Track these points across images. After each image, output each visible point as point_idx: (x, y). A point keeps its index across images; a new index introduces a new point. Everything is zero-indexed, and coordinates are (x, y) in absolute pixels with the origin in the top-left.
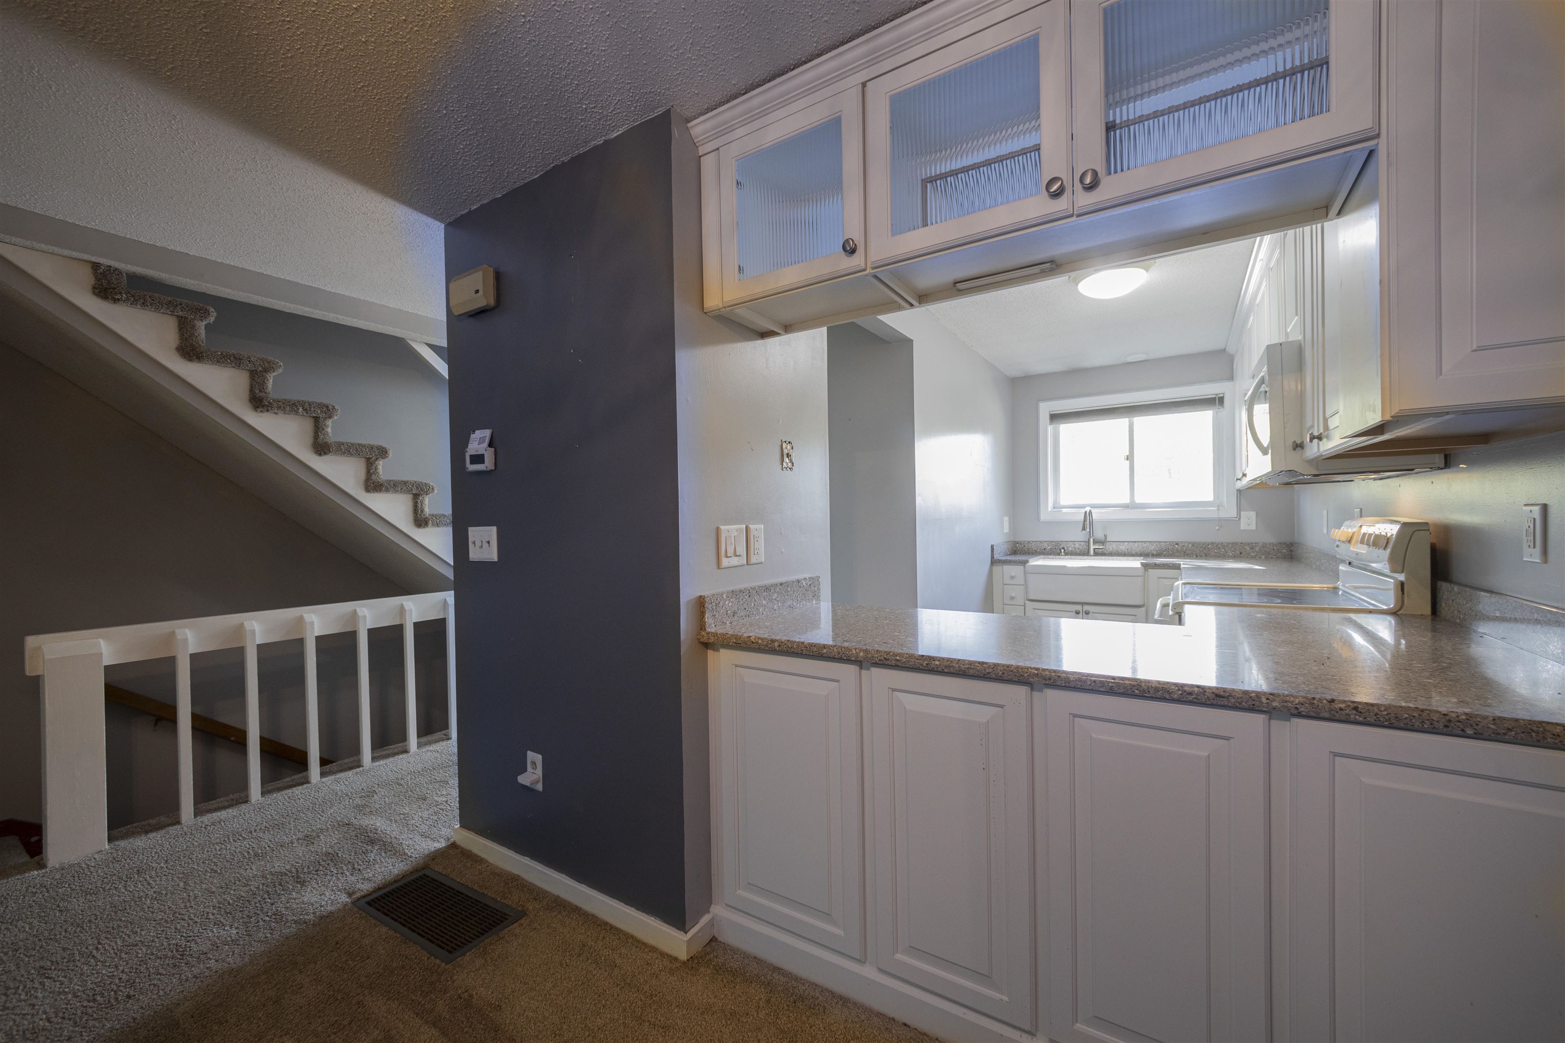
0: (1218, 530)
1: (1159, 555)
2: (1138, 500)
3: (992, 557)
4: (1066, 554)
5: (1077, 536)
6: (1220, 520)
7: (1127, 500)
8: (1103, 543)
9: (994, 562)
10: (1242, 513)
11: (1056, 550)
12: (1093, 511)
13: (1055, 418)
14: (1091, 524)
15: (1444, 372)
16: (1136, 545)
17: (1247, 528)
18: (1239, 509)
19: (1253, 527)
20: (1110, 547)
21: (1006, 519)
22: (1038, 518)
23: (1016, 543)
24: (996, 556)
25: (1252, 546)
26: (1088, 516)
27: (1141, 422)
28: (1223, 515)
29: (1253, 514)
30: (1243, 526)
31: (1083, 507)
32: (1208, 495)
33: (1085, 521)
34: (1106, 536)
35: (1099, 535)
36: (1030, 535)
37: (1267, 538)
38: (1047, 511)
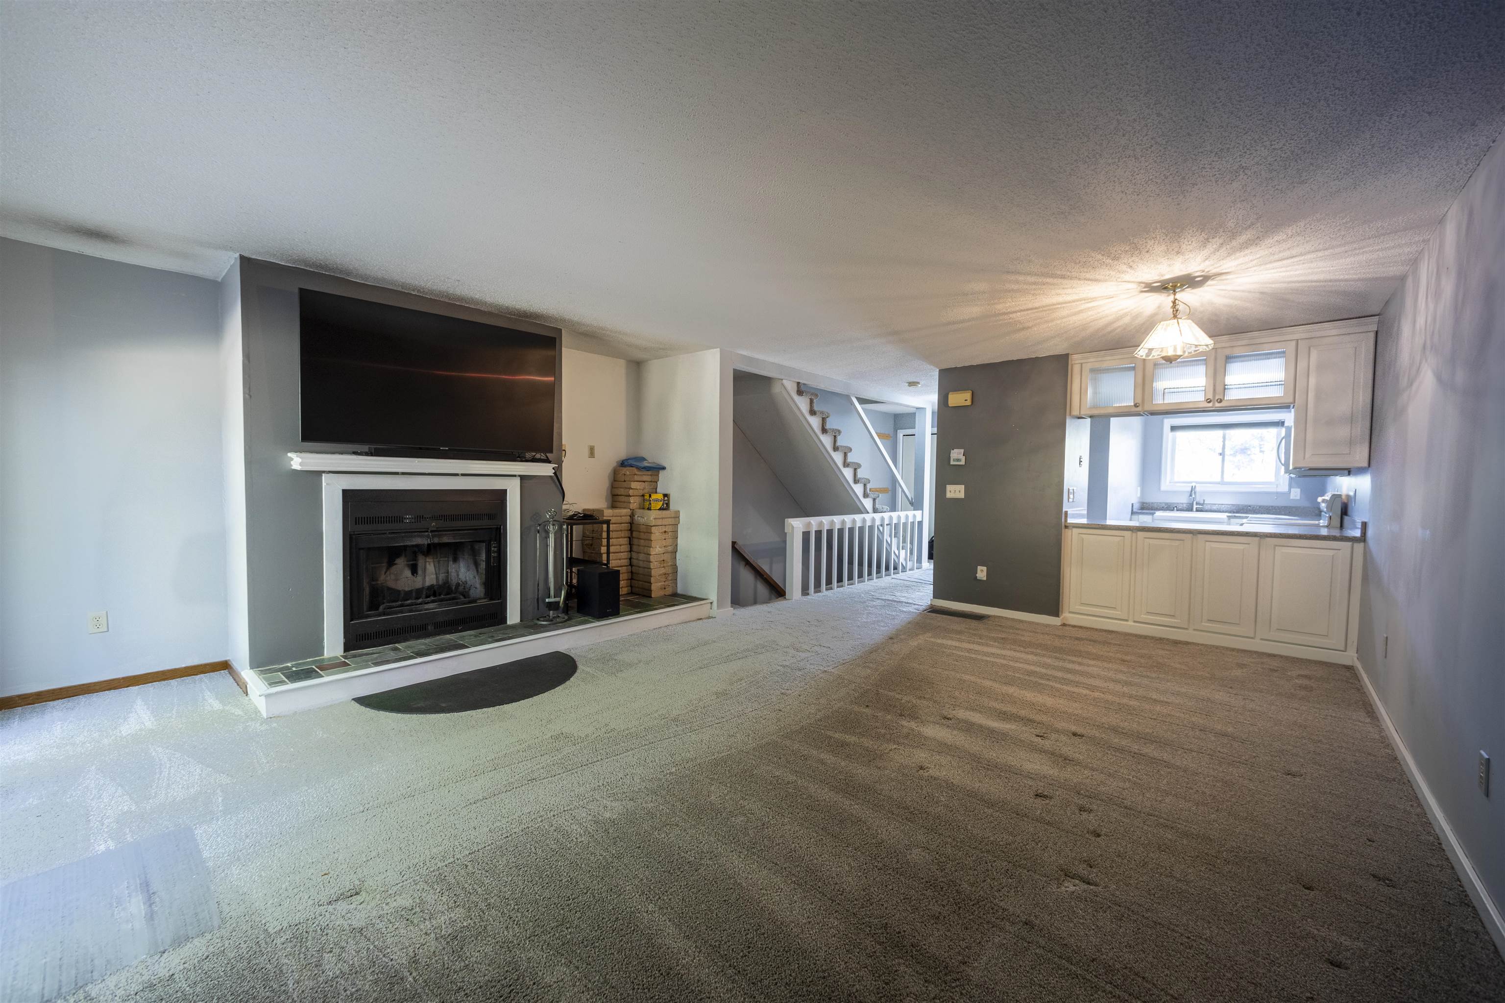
0: (1276, 499)
1: (1237, 512)
2: (1226, 479)
3: (1132, 510)
4: (1177, 510)
5: (1184, 500)
6: (1277, 493)
7: (1219, 479)
8: (1202, 505)
9: (1133, 513)
10: (1292, 489)
11: (1169, 507)
12: (1197, 485)
13: (1173, 428)
14: (1195, 493)
15: (1306, 458)
16: (1223, 506)
17: (1295, 498)
18: (1290, 487)
19: (1298, 497)
20: (1207, 507)
21: (1139, 488)
22: (1159, 489)
23: (1143, 503)
24: (1134, 510)
25: (1297, 508)
26: (1193, 489)
27: (1230, 432)
28: (1280, 490)
29: (1298, 490)
30: (1292, 497)
31: (1191, 482)
32: (1272, 478)
33: (1191, 491)
34: (1204, 501)
35: (1198, 499)
36: (1154, 498)
37: (1306, 504)
38: (1165, 485)
